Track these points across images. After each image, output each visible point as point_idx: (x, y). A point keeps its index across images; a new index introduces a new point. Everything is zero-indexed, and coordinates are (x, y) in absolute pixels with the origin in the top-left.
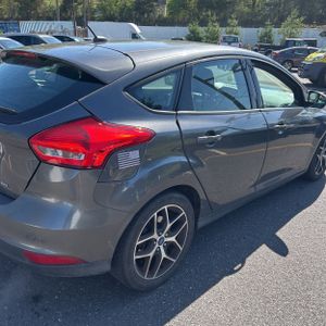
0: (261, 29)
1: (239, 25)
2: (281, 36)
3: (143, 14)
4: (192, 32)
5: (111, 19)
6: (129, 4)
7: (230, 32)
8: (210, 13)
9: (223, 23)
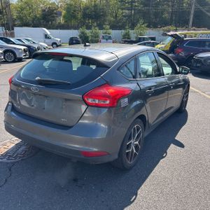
0: (123, 31)
1: (110, 28)
2: (135, 35)
3: (48, 22)
4: (83, 33)
5: (27, 25)
6: (38, 16)
7: (106, 33)
8: (90, 21)
9: (101, 27)
